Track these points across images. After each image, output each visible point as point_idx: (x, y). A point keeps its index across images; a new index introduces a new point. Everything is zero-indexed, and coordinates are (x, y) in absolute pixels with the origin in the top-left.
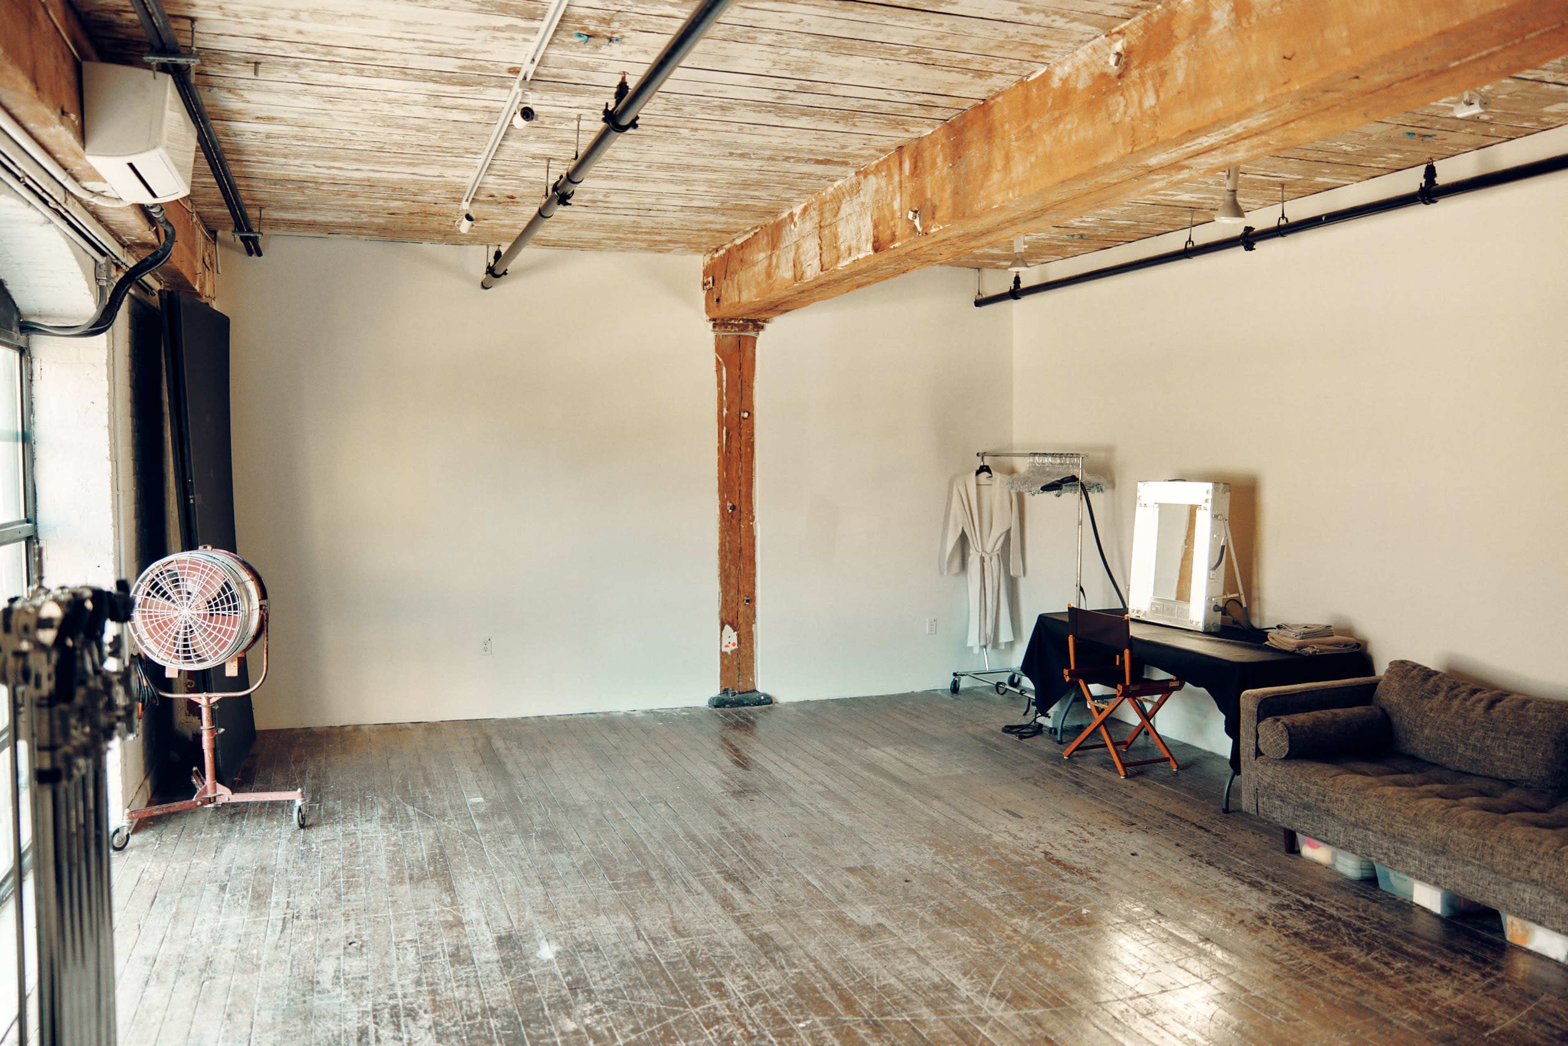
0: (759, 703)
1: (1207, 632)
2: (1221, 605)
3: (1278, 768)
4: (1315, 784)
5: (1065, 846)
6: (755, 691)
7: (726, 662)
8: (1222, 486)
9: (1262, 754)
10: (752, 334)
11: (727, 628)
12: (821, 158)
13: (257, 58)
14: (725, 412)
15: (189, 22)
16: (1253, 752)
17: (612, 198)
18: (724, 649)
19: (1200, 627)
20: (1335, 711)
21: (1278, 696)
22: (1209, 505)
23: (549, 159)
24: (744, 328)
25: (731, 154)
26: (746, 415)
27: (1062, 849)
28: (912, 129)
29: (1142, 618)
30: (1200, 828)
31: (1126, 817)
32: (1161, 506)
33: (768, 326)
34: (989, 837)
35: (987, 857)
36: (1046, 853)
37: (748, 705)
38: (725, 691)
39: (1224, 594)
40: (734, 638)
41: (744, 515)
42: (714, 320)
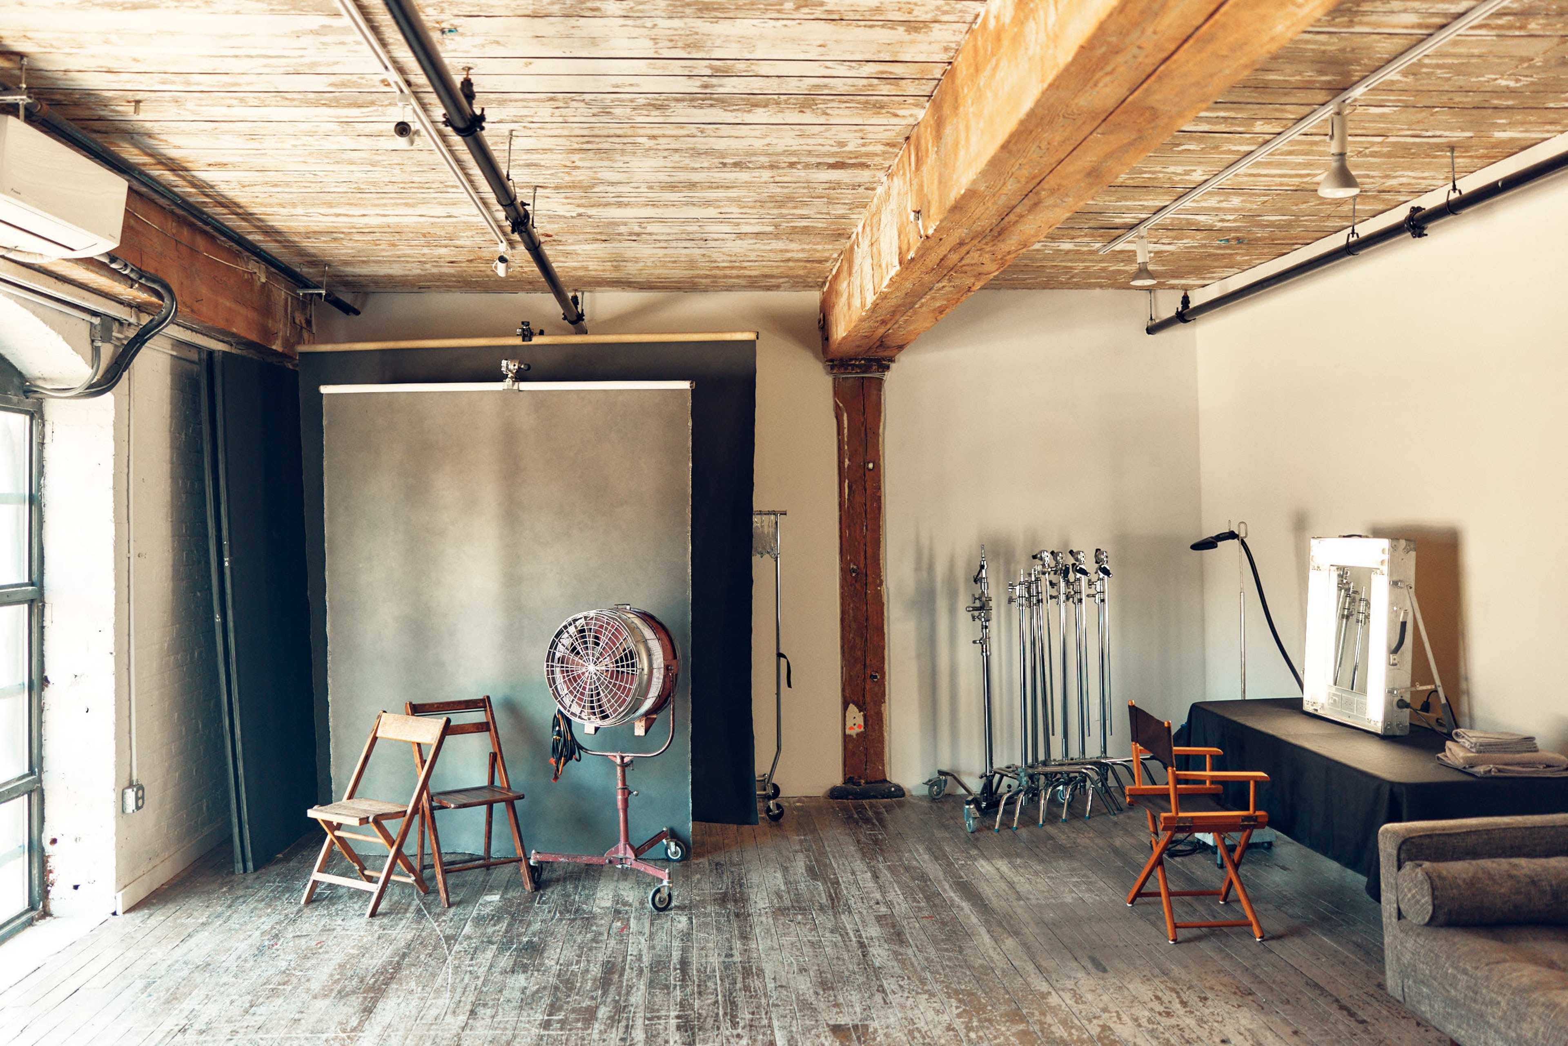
0: (890, 795)
1: (1387, 737)
2: (1407, 698)
3: (1421, 940)
4: (1465, 972)
5: (1136, 1020)
6: (885, 781)
7: (850, 747)
8: (1403, 543)
9: (1405, 917)
10: (877, 375)
11: (852, 708)
12: (831, 161)
13: (139, 96)
14: (847, 462)
15: (19, 58)
16: (1395, 913)
17: (650, 228)
18: (848, 732)
19: (1378, 727)
20: (1515, 860)
21: (1430, 836)
22: (1385, 569)
23: (535, 188)
24: (866, 369)
25: (724, 165)
26: (871, 466)
27: (1130, 1023)
28: (900, 112)
29: (1320, 713)
30: (1342, 1008)
31: (1246, 982)
32: (1339, 568)
33: (893, 366)
34: (1044, 996)
35: (1022, 1027)
36: (1105, 1028)
37: (876, 797)
38: (848, 780)
39: (1413, 684)
40: (860, 720)
41: (870, 579)
42: (832, 360)
